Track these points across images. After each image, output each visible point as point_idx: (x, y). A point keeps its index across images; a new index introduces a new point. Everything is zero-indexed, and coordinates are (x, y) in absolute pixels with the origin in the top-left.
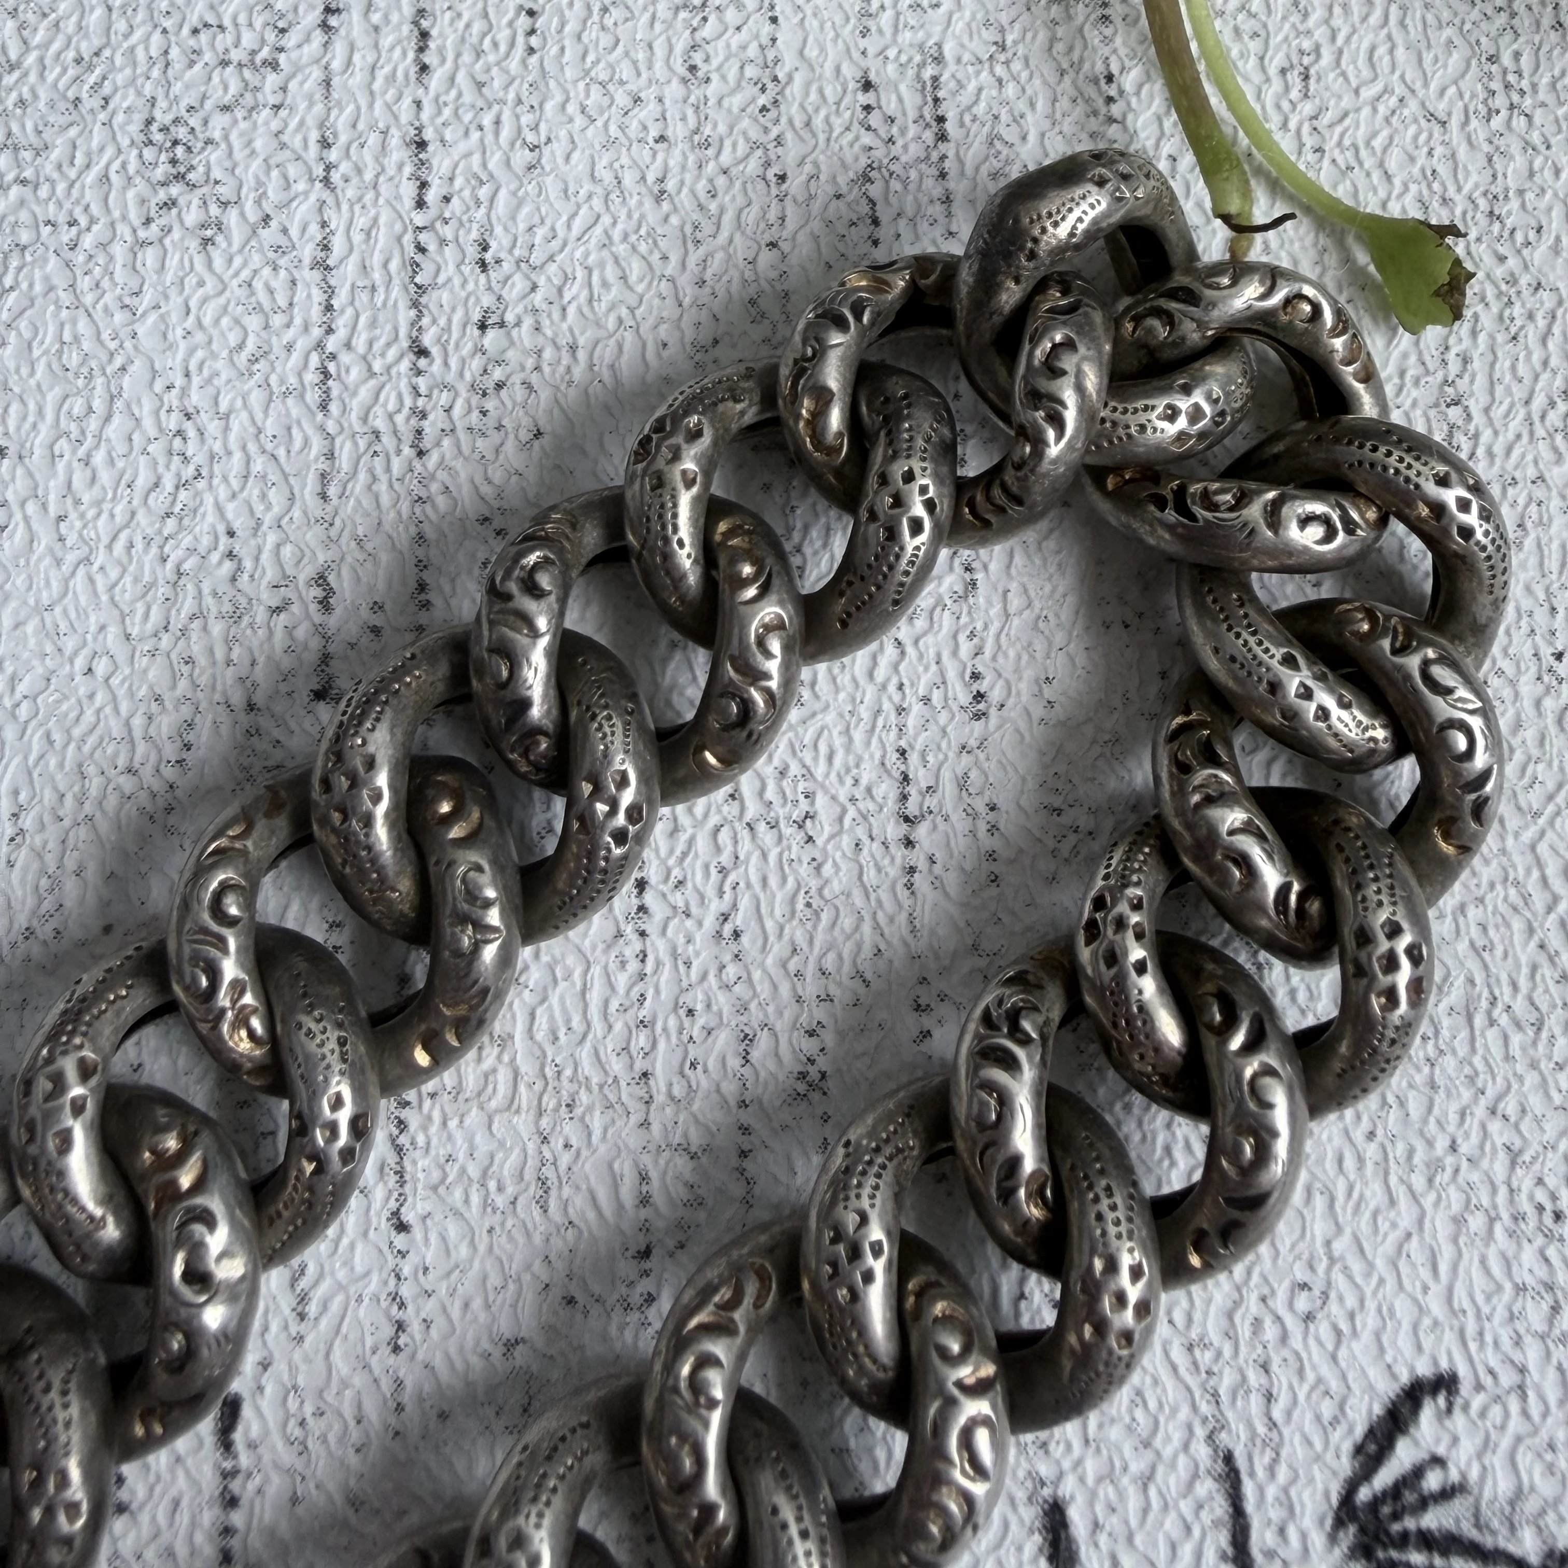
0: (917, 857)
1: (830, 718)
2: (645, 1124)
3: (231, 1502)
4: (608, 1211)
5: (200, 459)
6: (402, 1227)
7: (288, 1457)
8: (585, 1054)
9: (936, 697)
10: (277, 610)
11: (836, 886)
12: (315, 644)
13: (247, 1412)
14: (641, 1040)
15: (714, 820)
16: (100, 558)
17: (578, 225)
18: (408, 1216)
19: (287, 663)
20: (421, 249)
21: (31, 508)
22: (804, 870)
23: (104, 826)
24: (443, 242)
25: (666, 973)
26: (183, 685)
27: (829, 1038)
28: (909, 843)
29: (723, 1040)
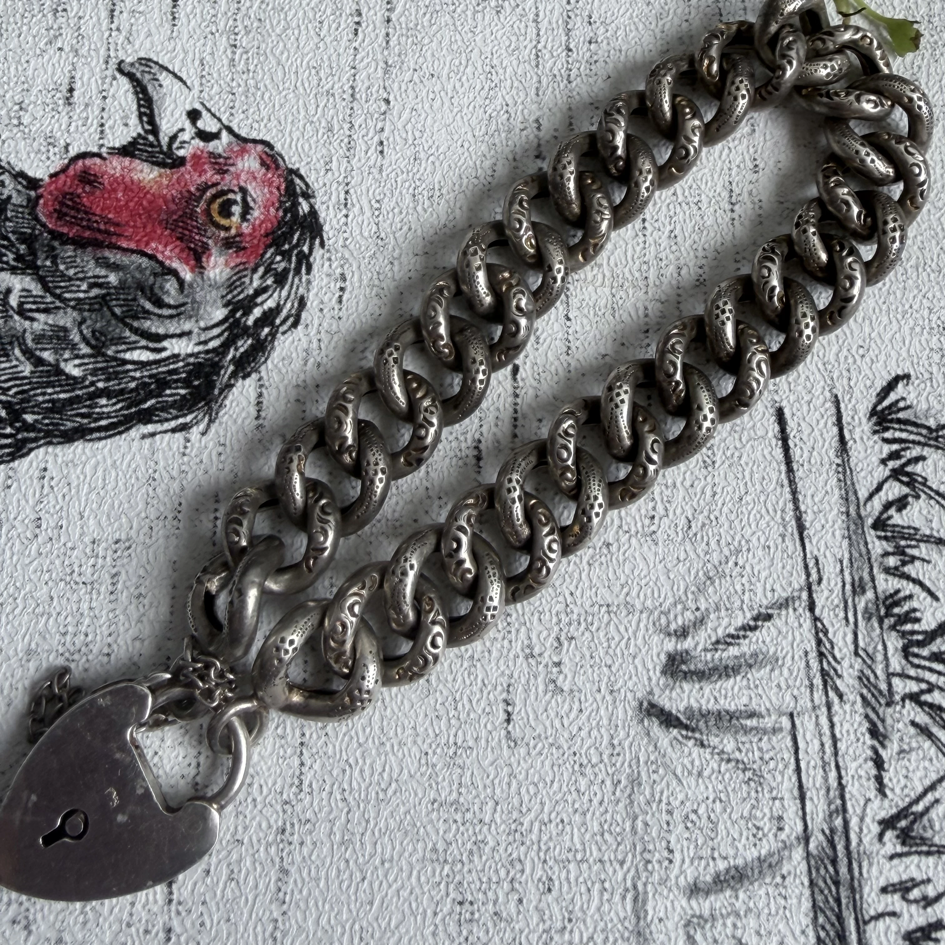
0: (735, 215)
1: (706, 171)
2: (646, 293)
3: (516, 396)
4: (635, 317)
5: (497, 81)
6: (568, 319)
7: (535, 384)
8: (626, 270)
9: (742, 165)
10: (522, 130)
11: (708, 223)
12: (536, 141)
13: (521, 370)
14: (645, 267)
15: (668, 201)
16: (465, 110)
17: (621, 12)
18: (571, 316)
19: (527, 146)
20: (569, 17)
21: (442, 93)
22: (698, 218)
23: (468, 193)
24: (576, 15)
25: (652, 248)
26: (492, 152)
27: (706, 268)
28: (732, 211)
29: (672, 268)
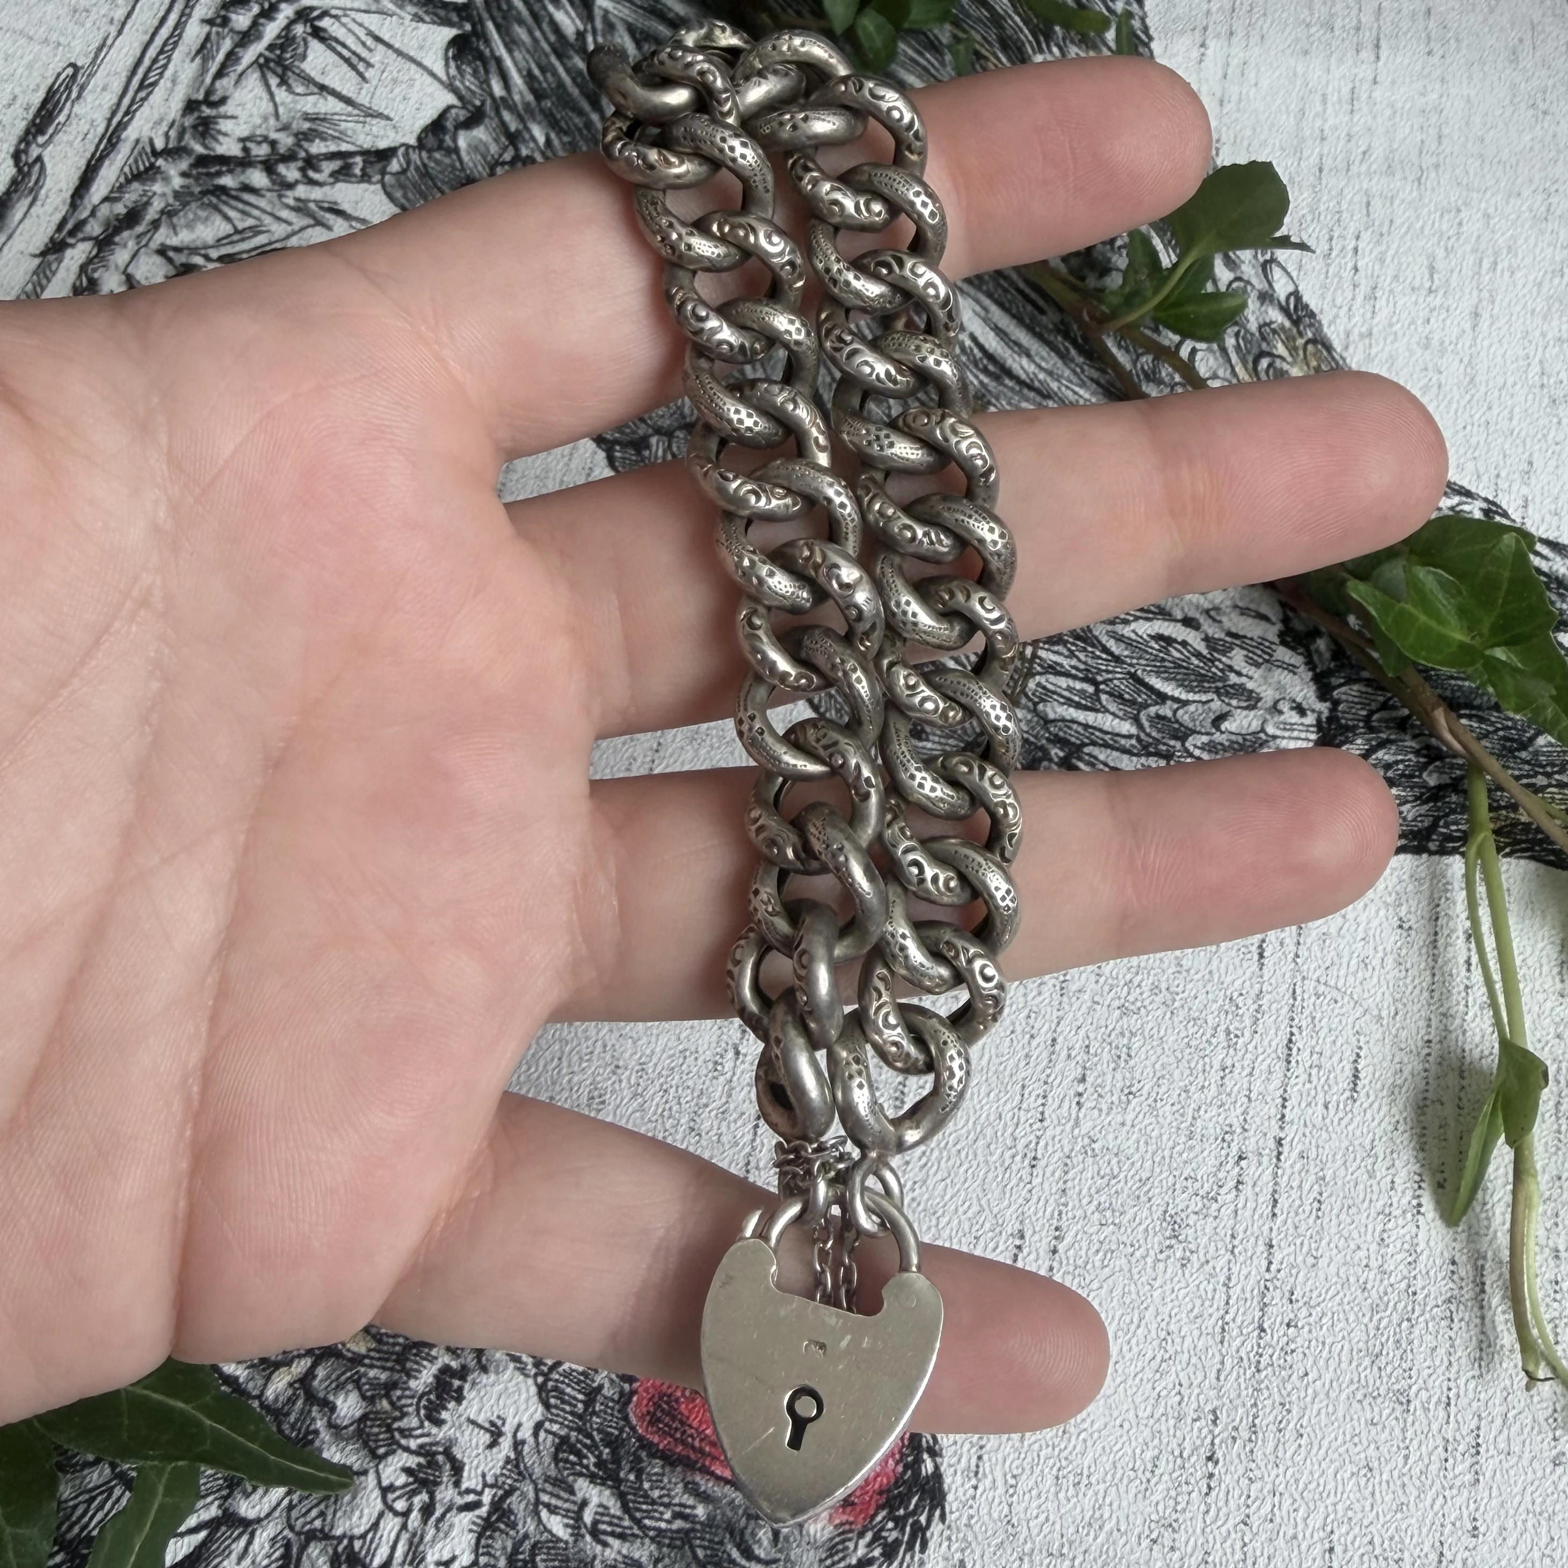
1: (1413, 1521)
5: (1171, 1352)
9: (1458, 1524)
10: (1195, 1420)
15: (1362, 1551)
17: (1330, 1293)
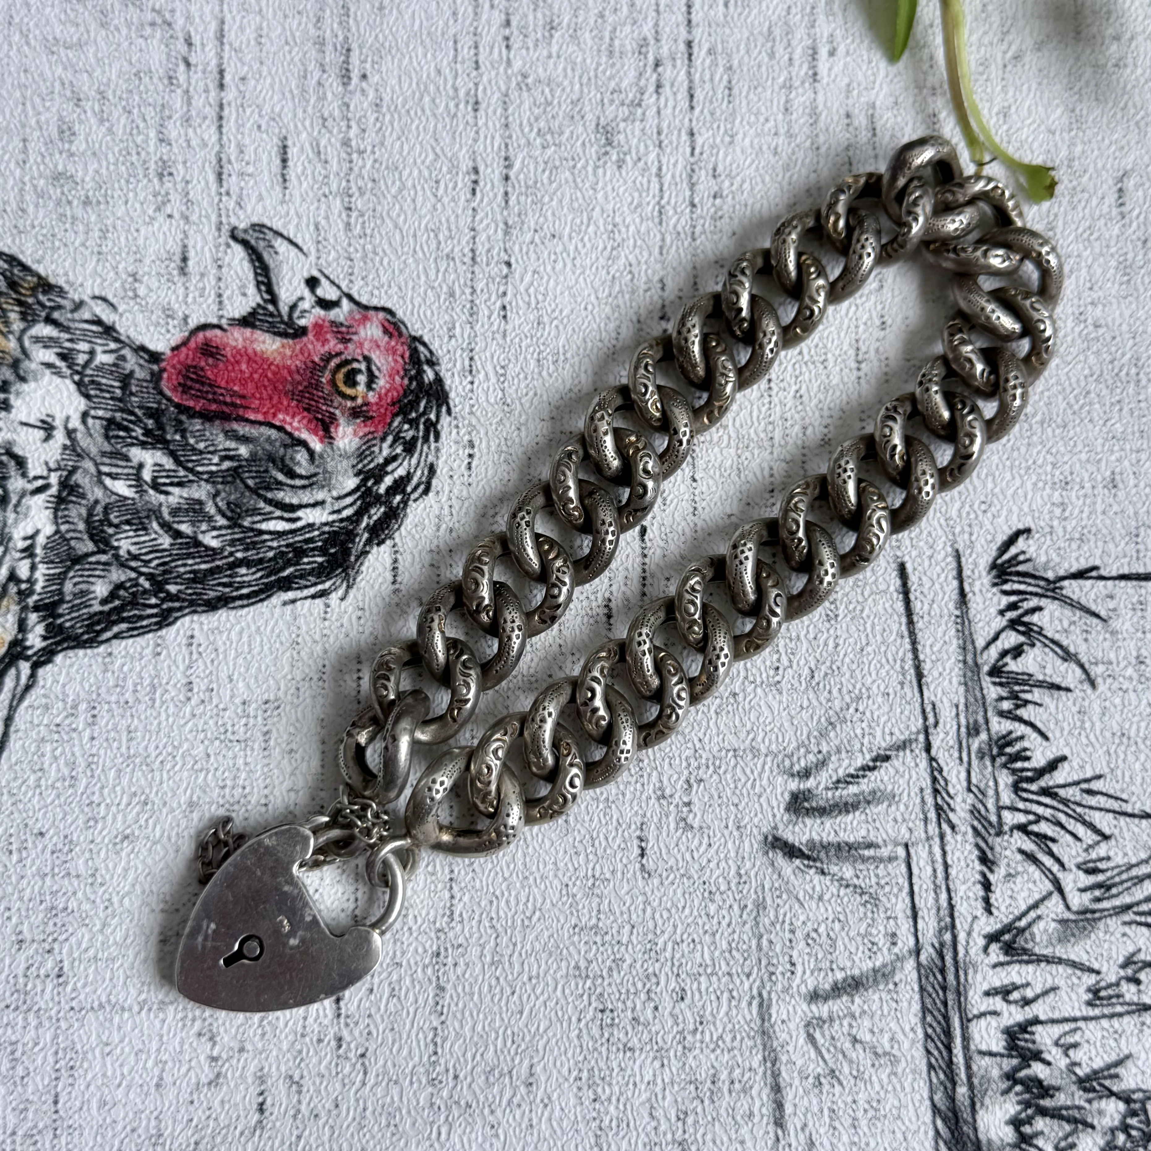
0: (861, 374)
1: (833, 329)
2: (772, 453)
3: (645, 556)
4: (760, 477)
5: (619, 240)
6: (694, 480)
7: (662, 544)
8: (752, 431)
9: (869, 323)
10: (646, 291)
11: (834, 382)
12: (660, 302)
13: (649, 531)
14: (770, 427)
15: (794, 361)
16: (588, 272)
17: (747, 163)
18: (697, 477)
19: (651, 308)
20: (693, 171)
21: (565, 255)
22: (824, 377)
23: (593, 357)
24: (700, 169)
25: (778, 408)
26: (616, 314)
27: (831, 428)
28: (859, 369)
29: (797, 428)
